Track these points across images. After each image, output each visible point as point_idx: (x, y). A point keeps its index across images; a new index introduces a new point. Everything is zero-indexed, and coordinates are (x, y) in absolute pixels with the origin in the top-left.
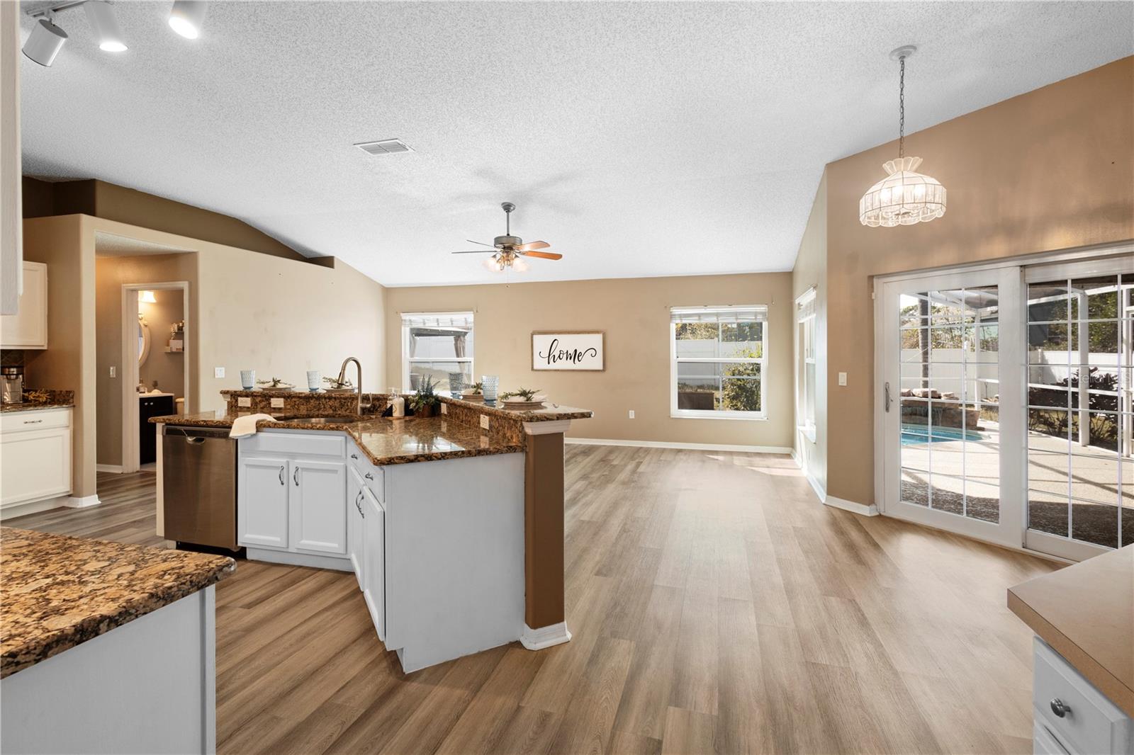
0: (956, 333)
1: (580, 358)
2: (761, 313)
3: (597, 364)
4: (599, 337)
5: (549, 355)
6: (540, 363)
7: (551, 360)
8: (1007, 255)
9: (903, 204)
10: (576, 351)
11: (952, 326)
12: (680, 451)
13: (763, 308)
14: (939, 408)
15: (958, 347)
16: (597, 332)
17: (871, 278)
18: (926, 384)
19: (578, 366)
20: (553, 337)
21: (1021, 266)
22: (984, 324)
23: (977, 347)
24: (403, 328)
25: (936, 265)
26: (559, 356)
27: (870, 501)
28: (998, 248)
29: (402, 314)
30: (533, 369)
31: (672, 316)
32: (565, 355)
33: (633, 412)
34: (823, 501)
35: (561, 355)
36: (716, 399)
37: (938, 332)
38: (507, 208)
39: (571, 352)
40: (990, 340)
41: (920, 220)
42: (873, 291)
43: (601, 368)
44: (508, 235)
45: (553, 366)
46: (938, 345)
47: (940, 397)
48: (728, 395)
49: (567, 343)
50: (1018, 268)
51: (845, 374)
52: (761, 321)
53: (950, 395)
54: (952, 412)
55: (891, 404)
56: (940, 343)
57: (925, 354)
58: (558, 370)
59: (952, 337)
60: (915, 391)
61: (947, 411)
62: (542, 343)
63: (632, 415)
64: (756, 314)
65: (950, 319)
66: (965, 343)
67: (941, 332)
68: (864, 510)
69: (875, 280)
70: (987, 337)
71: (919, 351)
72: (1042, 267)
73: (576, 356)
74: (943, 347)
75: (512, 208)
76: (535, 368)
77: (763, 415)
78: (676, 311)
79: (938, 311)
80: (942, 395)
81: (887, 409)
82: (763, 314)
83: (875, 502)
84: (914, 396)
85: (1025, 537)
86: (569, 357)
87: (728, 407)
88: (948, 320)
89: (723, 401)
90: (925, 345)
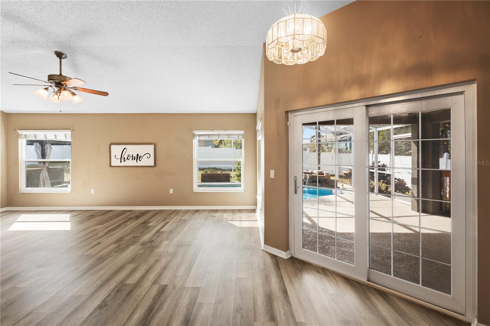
0: (329, 146)
1: (140, 159)
2: (241, 135)
3: (151, 162)
4: (151, 147)
5: (121, 157)
6: (115, 162)
7: (123, 161)
8: (360, 98)
9: (294, 34)
10: (138, 155)
11: (328, 143)
12: (197, 211)
13: (242, 132)
14: (323, 179)
15: (330, 152)
16: (151, 144)
17: (287, 112)
18: (319, 168)
19: (139, 163)
20: (123, 147)
21: (366, 106)
22: (339, 142)
23: (337, 151)
24: (19, 140)
25: (321, 105)
26: (128, 158)
27: (286, 248)
28: (355, 94)
29: (18, 131)
30: (110, 166)
31: (194, 135)
32: (131, 157)
33: (172, 189)
34: (262, 248)
35: (129, 157)
36: (231, 176)
37: (323, 146)
38: (60, 55)
39: (135, 155)
40: (341, 149)
41: (309, 60)
42: (288, 121)
43: (153, 165)
44: (61, 74)
45: (123, 164)
46: (324, 151)
47: (323, 174)
48: (236, 174)
49: (132, 150)
50: (365, 107)
51: (273, 171)
52: (241, 139)
53: (327, 173)
54: (328, 180)
55: (298, 189)
56: (324, 150)
57: (319, 155)
58: (127, 166)
59: (328, 148)
60: (314, 172)
61: (326, 180)
62: (116, 150)
63: (171, 191)
64: (238, 135)
65: (327, 140)
66: (333, 150)
67: (324, 146)
68: (283, 255)
69: (289, 114)
70: (340, 148)
71: (316, 154)
72: (378, 107)
73: (138, 158)
74: (325, 152)
75: (63, 56)
76: (112, 165)
77: (242, 189)
78: (197, 133)
79: (323, 137)
80: (324, 173)
81: (296, 193)
82: (243, 135)
83: (290, 248)
84: (314, 173)
85: (369, 273)
86: (134, 158)
87: (236, 180)
88: (326, 140)
89: (234, 178)
90: (319, 151)
